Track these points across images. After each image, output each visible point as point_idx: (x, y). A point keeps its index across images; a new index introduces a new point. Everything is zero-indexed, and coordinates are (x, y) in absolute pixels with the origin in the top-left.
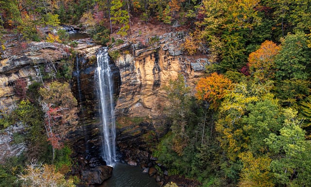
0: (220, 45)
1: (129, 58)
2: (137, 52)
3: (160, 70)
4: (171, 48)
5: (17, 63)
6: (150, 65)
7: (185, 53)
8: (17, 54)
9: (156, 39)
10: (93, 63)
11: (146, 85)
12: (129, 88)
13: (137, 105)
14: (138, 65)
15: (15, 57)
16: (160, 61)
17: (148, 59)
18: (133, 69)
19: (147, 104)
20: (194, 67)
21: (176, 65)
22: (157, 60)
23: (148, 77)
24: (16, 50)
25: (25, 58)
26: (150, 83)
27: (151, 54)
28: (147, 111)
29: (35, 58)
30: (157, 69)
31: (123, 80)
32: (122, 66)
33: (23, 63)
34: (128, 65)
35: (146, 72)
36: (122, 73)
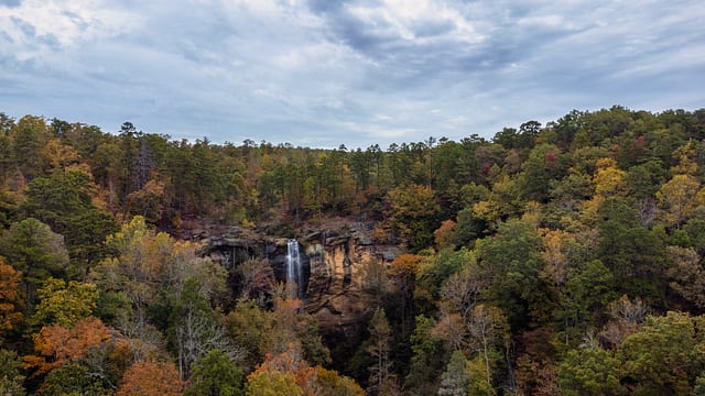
0: (408, 231)
1: (319, 247)
2: (328, 239)
3: (350, 263)
4: (362, 237)
5: (215, 243)
6: (340, 257)
7: (375, 242)
8: (216, 235)
9: (346, 228)
10: (283, 250)
11: (336, 279)
12: (318, 282)
13: (324, 310)
14: (327, 256)
15: (214, 237)
16: (351, 253)
17: (338, 250)
18: (323, 259)
19: (337, 307)
20: (386, 256)
21: (366, 257)
22: (347, 252)
23: (338, 270)
24: (215, 232)
25: (222, 239)
26: (340, 277)
27: (340, 244)
28: (336, 317)
29: (232, 240)
30: (347, 263)
31: (313, 271)
32: (312, 256)
33: (220, 243)
34: (318, 254)
35: (336, 263)
36: (312, 263)
